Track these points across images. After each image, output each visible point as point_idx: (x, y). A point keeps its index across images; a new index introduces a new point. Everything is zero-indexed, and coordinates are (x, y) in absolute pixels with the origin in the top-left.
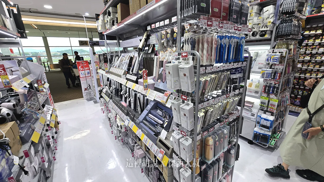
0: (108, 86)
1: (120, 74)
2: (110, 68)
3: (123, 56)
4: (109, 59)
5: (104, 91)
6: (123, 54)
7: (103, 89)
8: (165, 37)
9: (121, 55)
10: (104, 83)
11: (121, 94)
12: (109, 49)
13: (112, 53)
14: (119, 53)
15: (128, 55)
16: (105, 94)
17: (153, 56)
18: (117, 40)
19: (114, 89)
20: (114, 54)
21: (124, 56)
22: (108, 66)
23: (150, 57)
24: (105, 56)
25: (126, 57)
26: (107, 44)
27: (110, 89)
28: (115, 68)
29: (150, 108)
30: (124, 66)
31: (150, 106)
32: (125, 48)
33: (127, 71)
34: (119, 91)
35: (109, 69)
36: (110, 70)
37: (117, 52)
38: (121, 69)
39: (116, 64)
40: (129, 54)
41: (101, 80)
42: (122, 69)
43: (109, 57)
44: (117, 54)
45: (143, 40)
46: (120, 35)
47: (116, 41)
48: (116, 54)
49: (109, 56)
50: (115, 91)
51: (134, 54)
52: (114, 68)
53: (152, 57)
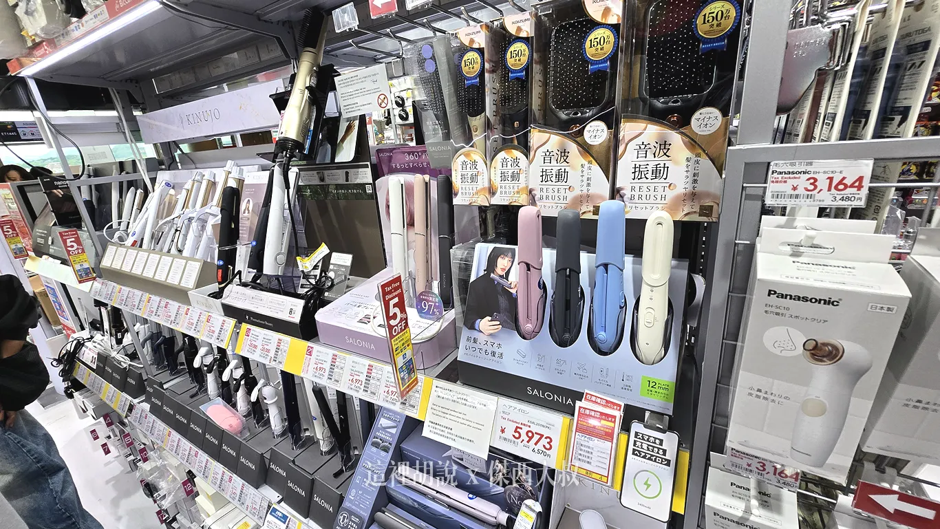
0: (106, 326)
1: (173, 280)
2: (104, 250)
3: (168, 184)
4: (88, 204)
5: (88, 354)
6: (163, 176)
7: (80, 345)
8: (487, 66)
9: (153, 180)
10: (76, 314)
11: (196, 364)
12: (70, 151)
13: (97, 173)
14: (142, 167)
15: (198, 178)
16: (100, 371)
17: (364, 175)
18: (113, 108)
19: (145, 341)
20: (114, 178)
21: (172, 182)
22: (87, 242)
23: (342, 181)
24: (59, 193)
25: (188, 186)
26: (58, 130)
27: (119, 342)
28: (133, 252)
29: (393, 431)
30: (191, 236)
31: (394, 424)
32: (173, 146)
33: (219, 267)
34: (180, 351)
35: (99, 257)
36: (106, 263)
37: (129, 168)
38: (173, 251)
39: (135, 227)
40: (207, 173)
41: (60, 305)
42: (180, 251)
43: (81, 196)
44: (132, 177)
45: (298, 99)
46: (131, 80)
47: (114, 113)
48: (125, 177)
49: (84, 189)
50: (155, 350)
51: (241, 172)
52: (128, 248)
53: (358, 181)
